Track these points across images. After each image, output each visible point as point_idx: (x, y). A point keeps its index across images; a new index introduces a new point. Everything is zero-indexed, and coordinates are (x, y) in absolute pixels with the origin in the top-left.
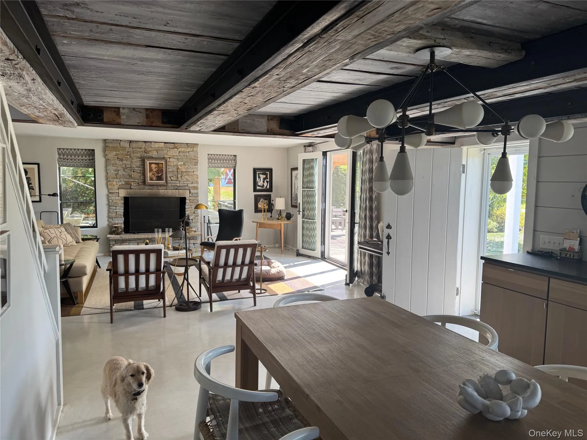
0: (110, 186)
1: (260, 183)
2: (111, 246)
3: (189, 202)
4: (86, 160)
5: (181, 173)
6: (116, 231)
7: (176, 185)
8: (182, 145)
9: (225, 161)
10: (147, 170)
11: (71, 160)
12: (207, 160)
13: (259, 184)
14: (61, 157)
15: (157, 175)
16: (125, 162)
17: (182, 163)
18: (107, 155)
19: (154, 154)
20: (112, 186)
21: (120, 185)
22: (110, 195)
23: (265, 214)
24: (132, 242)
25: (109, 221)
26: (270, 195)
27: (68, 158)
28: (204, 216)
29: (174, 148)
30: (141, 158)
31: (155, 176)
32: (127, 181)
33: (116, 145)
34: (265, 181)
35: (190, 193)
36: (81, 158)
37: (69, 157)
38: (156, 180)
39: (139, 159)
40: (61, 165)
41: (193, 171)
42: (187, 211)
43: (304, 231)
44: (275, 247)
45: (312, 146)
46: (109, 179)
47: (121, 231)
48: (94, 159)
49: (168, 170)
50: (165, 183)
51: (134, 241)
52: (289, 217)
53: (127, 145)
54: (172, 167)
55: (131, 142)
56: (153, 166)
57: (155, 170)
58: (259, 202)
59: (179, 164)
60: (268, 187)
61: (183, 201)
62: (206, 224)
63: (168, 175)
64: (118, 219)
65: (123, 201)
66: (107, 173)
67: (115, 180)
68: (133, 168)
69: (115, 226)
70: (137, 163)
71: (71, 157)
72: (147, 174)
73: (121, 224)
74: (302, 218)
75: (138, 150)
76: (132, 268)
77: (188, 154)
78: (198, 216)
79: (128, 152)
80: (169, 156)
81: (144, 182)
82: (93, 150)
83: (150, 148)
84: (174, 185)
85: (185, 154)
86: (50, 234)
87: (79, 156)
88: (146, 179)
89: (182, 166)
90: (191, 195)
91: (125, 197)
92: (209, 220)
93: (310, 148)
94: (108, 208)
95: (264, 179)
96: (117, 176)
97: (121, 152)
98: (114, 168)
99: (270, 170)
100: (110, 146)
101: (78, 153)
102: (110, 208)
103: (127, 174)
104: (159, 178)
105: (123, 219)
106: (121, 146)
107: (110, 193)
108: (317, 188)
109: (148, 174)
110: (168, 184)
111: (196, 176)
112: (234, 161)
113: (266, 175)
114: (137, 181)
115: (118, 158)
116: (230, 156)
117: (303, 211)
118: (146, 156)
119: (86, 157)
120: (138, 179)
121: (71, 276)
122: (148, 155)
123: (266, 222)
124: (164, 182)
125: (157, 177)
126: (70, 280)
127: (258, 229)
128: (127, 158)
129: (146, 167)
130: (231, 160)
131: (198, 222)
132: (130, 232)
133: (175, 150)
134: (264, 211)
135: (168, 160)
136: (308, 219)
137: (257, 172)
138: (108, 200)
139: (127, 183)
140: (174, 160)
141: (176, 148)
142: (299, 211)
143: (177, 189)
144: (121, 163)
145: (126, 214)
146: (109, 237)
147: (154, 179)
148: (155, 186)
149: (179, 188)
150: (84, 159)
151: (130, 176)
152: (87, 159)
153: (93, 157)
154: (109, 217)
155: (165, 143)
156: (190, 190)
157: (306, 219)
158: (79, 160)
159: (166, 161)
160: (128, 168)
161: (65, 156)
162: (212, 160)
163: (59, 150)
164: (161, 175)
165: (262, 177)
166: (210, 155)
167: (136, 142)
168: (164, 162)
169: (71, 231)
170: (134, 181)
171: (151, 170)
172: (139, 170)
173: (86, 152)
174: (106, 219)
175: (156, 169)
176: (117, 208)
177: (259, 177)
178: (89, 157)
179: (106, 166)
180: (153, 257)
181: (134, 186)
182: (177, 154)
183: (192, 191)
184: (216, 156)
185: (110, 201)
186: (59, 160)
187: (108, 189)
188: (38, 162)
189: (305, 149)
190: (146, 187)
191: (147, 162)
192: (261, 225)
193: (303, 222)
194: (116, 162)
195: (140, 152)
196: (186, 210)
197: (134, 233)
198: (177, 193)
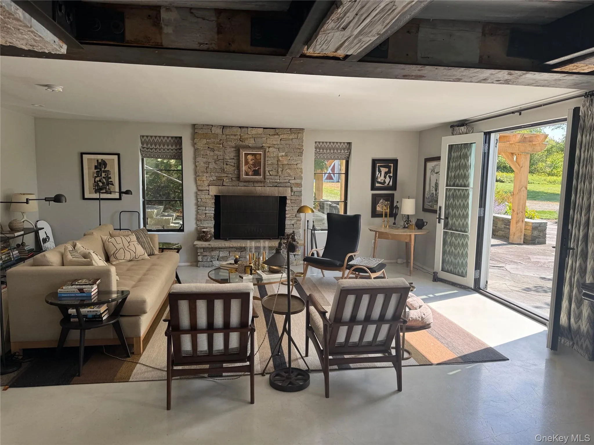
0: (198, 182)
1: (381, 179)
2: (199, 254)
3: (290, 202)
4: (172, 150)
5: (281, 166)
6: (205, 236)
7: (276, 181)
8: (285, 131)
9: (336, 151)
10: (242, 163)
11: (156, 149)
12: (314, 150)
13: (379, 180)
14: (144, 146)
15: (254, 169)
16: (216, 152)
17: (284, 154)
18: (196, 144)
19: (251, 142)
20: (202, 182)
21: (211, 181)
22: (199, 193)
23: (386, 219)
24: (222, 250)
25: (197, 225)
26: (393, 194)
27: (152, 148)
28: (308, 221)
29: (274, 135)
30: (235, 147)
31: (251, 169)
32: (219, 176)
33: (205, 131)
34: (387, 176)
35: (292, 191)
36: (167, 148)
37: (153, 146)
38: (252, 176)
39: (233, 149)
40: (144, 155)
41: (296, 163)
42: (288, 214)
43: (446, 247)
44: (397, 263)
45: (466, 125)
46: (198, 174)
47: (211, 237)
48: (181, 149)
49: (266, 162)
50: (263, 179)
51: (225, 250)
52: (420, 225)
53: (219, 131)
54: (272, 158)
55: (224, 127)
56: (250, 157)
57: (251, 162)
58: (379, 203)
59: (280, 155)
60: (391, 184)
61: (283, 200)
62: (310, 231)
63: (266, 169)
64: (207, 221)
65: (213, 201)
66: (196, 166)
67: (205, 174)
68: (226, 160)
69: (203, 231)
70: (230, 154)
71: (155, 146)
72: (242, 167)
73: (211, 228)
74: (444, 229)
75: (232, 137)
76: (202, 320)
77: (290, 142)
78: (300, 220)
79: (221, 140)
80: (268, 145)
81: (238, 178)
82: (181, 138)
83: (246, 135)
84: (273, 181)
85: (287, 142)
86: (115, 244)
87: (165, 145)
88: (241, 173)
89: (283, 157)
90: (293, 194)
91: (216, 196)
92: (313, 226)
93: (462, 128)
94: (196, 208)
95: (386, 173)
96: (208, 169)
97: (212, 140)
98: (205, 160)
99: (395, 162)
100: (200, 132)
101: (164, 141)
102: (199, 208)
103: (219, 167)
104: (256, 173)
105: (213, 222)
106: (213, 132)
107: (199, 190)
108: (471, 185)
109: (244, 168)
110: (266, 180)
111: (300, 170)
112: (348, 150)
113: (389, 167)
114: (230, 175)
115: (208, 147)
116: (342, 144)
117: (446, 218)
118: (242, 145)
119: (172, 146)
120: (231, 174)
121: (123, 314)
122: (244, 144)
123: (387, 230)
124: (262, 177)
125: (254, 171)
126: (124, 320)
127: (377, 239)
128: (219, 147)
129: (241, 159)
130: (344, 149)
131: (300, 228)
132: (221, 238)
133: (276, 136)
134: (386, 216)
135: (267, 150)
136: (453, 230)
137: (378, 165)
138: (197, 199)
139: (219, 179)
140: (274, 150)
141: (277, 134)
142: (440, 219)
143: (276, 186)
144: (212, 154)
145: (217, 216)
146: (196, 245)
147: (250, 173)
148: (251, 182)
149: (279, 185)
150: (170, 149)
151: (223, 170)
152: (173, 148)
153: (180, 146)
154: (197, 220)
155: (264, 128)
156: (291, 188)
157: (450, 230)
158: (164, 150)
159: (265, 151)
160: (220, 160)
161: (149, 145)
162: (320, 149)
163: (142, 138)
164: (259, 169)
165: (384, 170)
166: (317, 143)
167: (229, 128)
168: (262, 153)
169: (144, 239)
170: (227, 176)
171: (247, 163)
172: (232, 162)
173: (173, 139)
174: (194, 222)
175: (253, 161)
176: (207, 208)
177: (380, 171)
178: (176, 146)
179: (195, 158)
180: (235, 305)
181: (226, 183)
182: (279, 142)
183: (294, 189)
184: (325, 144)
185: (199, 200)
186: (142, 150)
187: (197, 186)
188: (118, 152)
189: (453, 130)
190: (241, 184)
191: (243, 153)
192: (381, 235)
193: (445, 233)
194: (207, 152)
195: (235, 139)
196: (287, 212)
197: (225, 239)
198: (276, 192)
